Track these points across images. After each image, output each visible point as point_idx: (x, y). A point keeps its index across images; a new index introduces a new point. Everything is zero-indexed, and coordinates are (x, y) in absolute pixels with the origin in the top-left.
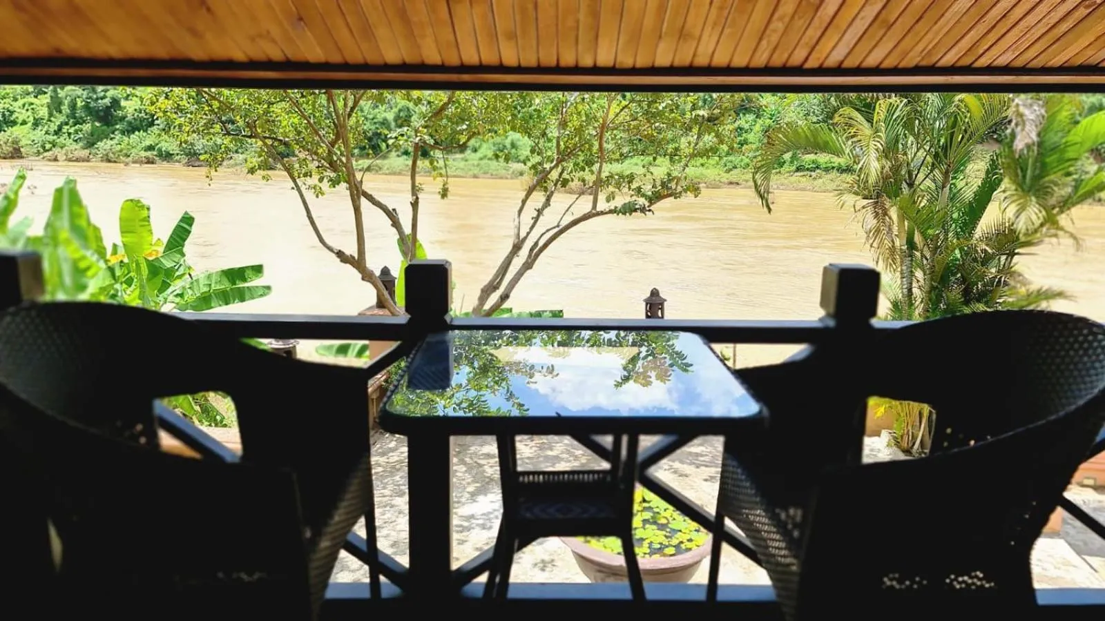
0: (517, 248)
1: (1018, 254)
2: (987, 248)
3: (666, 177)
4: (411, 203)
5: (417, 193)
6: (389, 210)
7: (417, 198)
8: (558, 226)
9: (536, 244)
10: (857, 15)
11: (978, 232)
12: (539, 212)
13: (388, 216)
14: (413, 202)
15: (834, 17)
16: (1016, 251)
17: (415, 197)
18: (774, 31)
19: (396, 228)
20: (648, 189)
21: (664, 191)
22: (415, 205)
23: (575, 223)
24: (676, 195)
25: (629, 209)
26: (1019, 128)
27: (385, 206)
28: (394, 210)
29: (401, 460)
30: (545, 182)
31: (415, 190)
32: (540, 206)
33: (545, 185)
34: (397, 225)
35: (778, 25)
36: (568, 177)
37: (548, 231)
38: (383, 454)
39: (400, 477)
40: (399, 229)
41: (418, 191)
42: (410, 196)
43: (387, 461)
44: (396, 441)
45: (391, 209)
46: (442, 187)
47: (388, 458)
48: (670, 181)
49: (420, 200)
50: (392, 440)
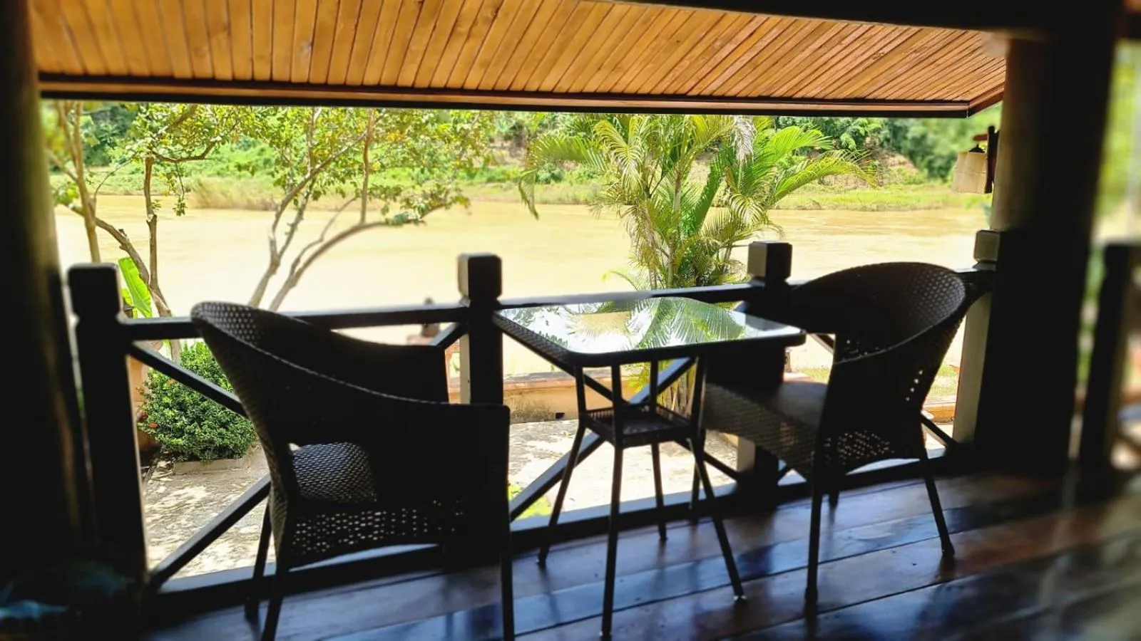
0: (275, 265)
1: (735, 246)
2: (717, 242)
3: (436, 188)
4: (147, 222)
5: (154, 210)
6: (115, 230)
7: (155, 216)
8: (321, 240)
9: (298, 261)
10: (738, 59)
11: (703, 230)
12: (294, 227)
13: (116, 237)
14: (149, 221)
15: (724, 59)
16: (733, 244)
17: (152, 216)
18: (682, 67)
19: (128, 251)
20: (420, 202)
21: (436, 201)
22: (152, 224)
23: (343, 236)
24: (446, 205)
25: (401, 221)
26: (740, 142)
27: (111, 226)
28: (121, 231)
29: (180, 503)
30: (296, 195)
31: (150, 207)
32: (292, 221)
33: (296, 198)
34: (128, 247)
35: (686, 63)
36: (319, 189)
37: (310, 246)
38: (155, 501)
39: (186, 520)
40: (131, 251)
41: (154, 208)
42: (145, 214)
43: (163, 506)
44: (164, 485)
45: (117, 229)
46: (177, 202)
47: (163, 504)
48: (440, 192)
49: (157, 219)
50: (159, 485)
